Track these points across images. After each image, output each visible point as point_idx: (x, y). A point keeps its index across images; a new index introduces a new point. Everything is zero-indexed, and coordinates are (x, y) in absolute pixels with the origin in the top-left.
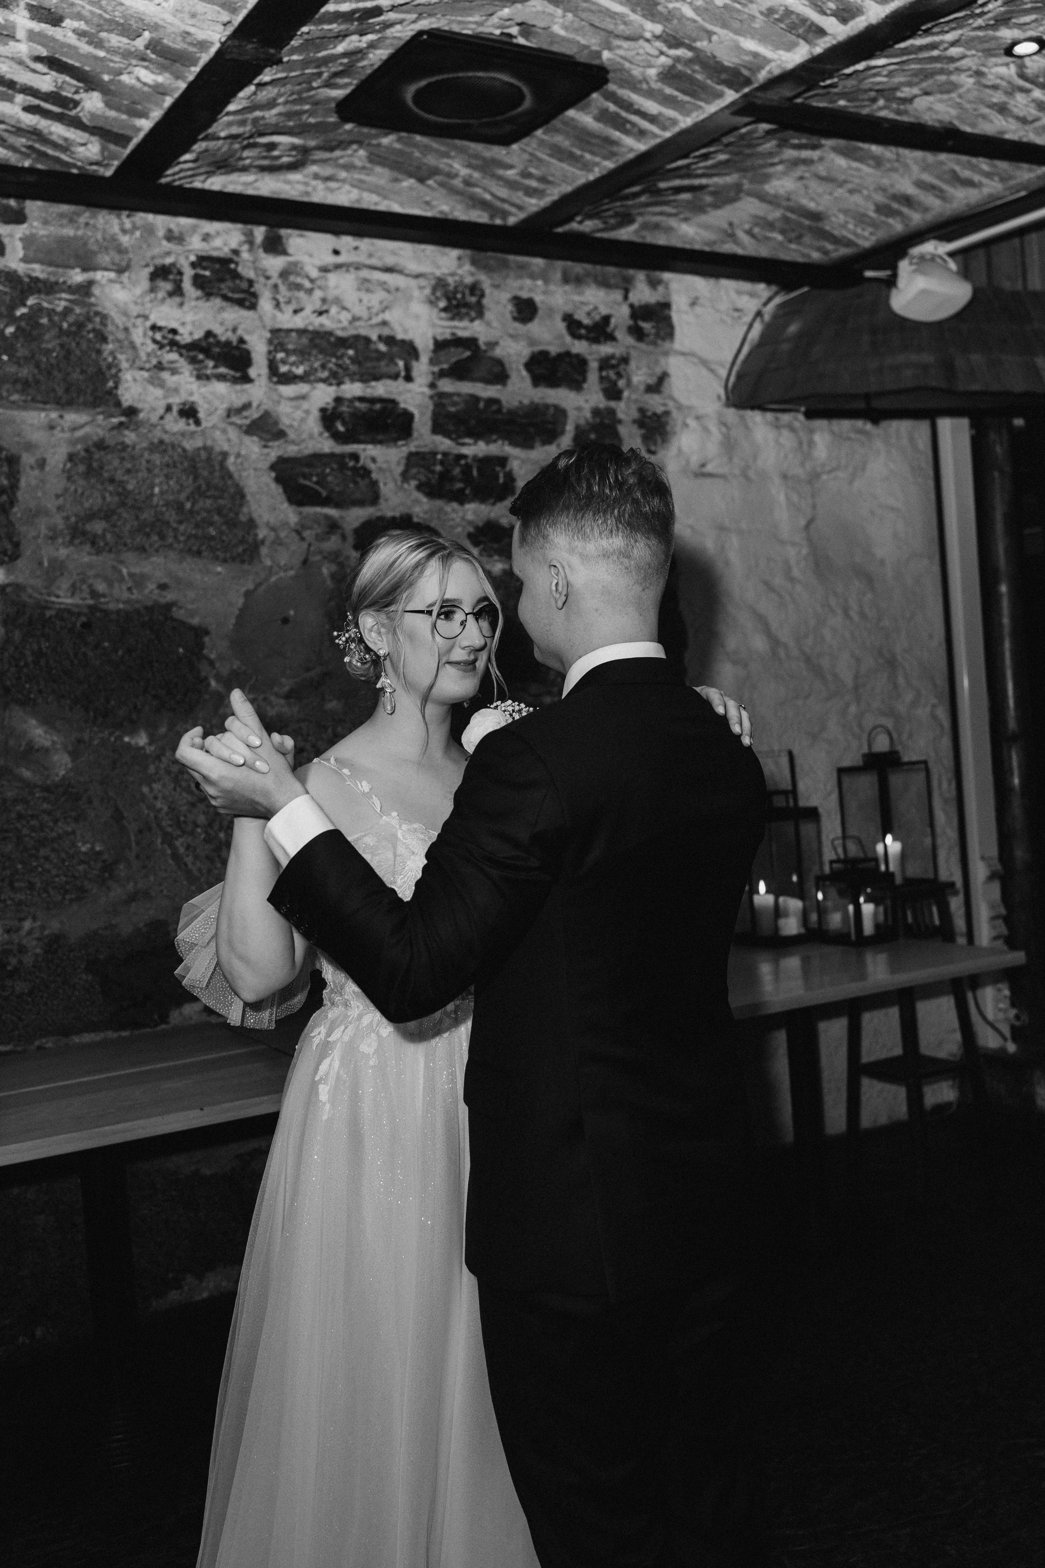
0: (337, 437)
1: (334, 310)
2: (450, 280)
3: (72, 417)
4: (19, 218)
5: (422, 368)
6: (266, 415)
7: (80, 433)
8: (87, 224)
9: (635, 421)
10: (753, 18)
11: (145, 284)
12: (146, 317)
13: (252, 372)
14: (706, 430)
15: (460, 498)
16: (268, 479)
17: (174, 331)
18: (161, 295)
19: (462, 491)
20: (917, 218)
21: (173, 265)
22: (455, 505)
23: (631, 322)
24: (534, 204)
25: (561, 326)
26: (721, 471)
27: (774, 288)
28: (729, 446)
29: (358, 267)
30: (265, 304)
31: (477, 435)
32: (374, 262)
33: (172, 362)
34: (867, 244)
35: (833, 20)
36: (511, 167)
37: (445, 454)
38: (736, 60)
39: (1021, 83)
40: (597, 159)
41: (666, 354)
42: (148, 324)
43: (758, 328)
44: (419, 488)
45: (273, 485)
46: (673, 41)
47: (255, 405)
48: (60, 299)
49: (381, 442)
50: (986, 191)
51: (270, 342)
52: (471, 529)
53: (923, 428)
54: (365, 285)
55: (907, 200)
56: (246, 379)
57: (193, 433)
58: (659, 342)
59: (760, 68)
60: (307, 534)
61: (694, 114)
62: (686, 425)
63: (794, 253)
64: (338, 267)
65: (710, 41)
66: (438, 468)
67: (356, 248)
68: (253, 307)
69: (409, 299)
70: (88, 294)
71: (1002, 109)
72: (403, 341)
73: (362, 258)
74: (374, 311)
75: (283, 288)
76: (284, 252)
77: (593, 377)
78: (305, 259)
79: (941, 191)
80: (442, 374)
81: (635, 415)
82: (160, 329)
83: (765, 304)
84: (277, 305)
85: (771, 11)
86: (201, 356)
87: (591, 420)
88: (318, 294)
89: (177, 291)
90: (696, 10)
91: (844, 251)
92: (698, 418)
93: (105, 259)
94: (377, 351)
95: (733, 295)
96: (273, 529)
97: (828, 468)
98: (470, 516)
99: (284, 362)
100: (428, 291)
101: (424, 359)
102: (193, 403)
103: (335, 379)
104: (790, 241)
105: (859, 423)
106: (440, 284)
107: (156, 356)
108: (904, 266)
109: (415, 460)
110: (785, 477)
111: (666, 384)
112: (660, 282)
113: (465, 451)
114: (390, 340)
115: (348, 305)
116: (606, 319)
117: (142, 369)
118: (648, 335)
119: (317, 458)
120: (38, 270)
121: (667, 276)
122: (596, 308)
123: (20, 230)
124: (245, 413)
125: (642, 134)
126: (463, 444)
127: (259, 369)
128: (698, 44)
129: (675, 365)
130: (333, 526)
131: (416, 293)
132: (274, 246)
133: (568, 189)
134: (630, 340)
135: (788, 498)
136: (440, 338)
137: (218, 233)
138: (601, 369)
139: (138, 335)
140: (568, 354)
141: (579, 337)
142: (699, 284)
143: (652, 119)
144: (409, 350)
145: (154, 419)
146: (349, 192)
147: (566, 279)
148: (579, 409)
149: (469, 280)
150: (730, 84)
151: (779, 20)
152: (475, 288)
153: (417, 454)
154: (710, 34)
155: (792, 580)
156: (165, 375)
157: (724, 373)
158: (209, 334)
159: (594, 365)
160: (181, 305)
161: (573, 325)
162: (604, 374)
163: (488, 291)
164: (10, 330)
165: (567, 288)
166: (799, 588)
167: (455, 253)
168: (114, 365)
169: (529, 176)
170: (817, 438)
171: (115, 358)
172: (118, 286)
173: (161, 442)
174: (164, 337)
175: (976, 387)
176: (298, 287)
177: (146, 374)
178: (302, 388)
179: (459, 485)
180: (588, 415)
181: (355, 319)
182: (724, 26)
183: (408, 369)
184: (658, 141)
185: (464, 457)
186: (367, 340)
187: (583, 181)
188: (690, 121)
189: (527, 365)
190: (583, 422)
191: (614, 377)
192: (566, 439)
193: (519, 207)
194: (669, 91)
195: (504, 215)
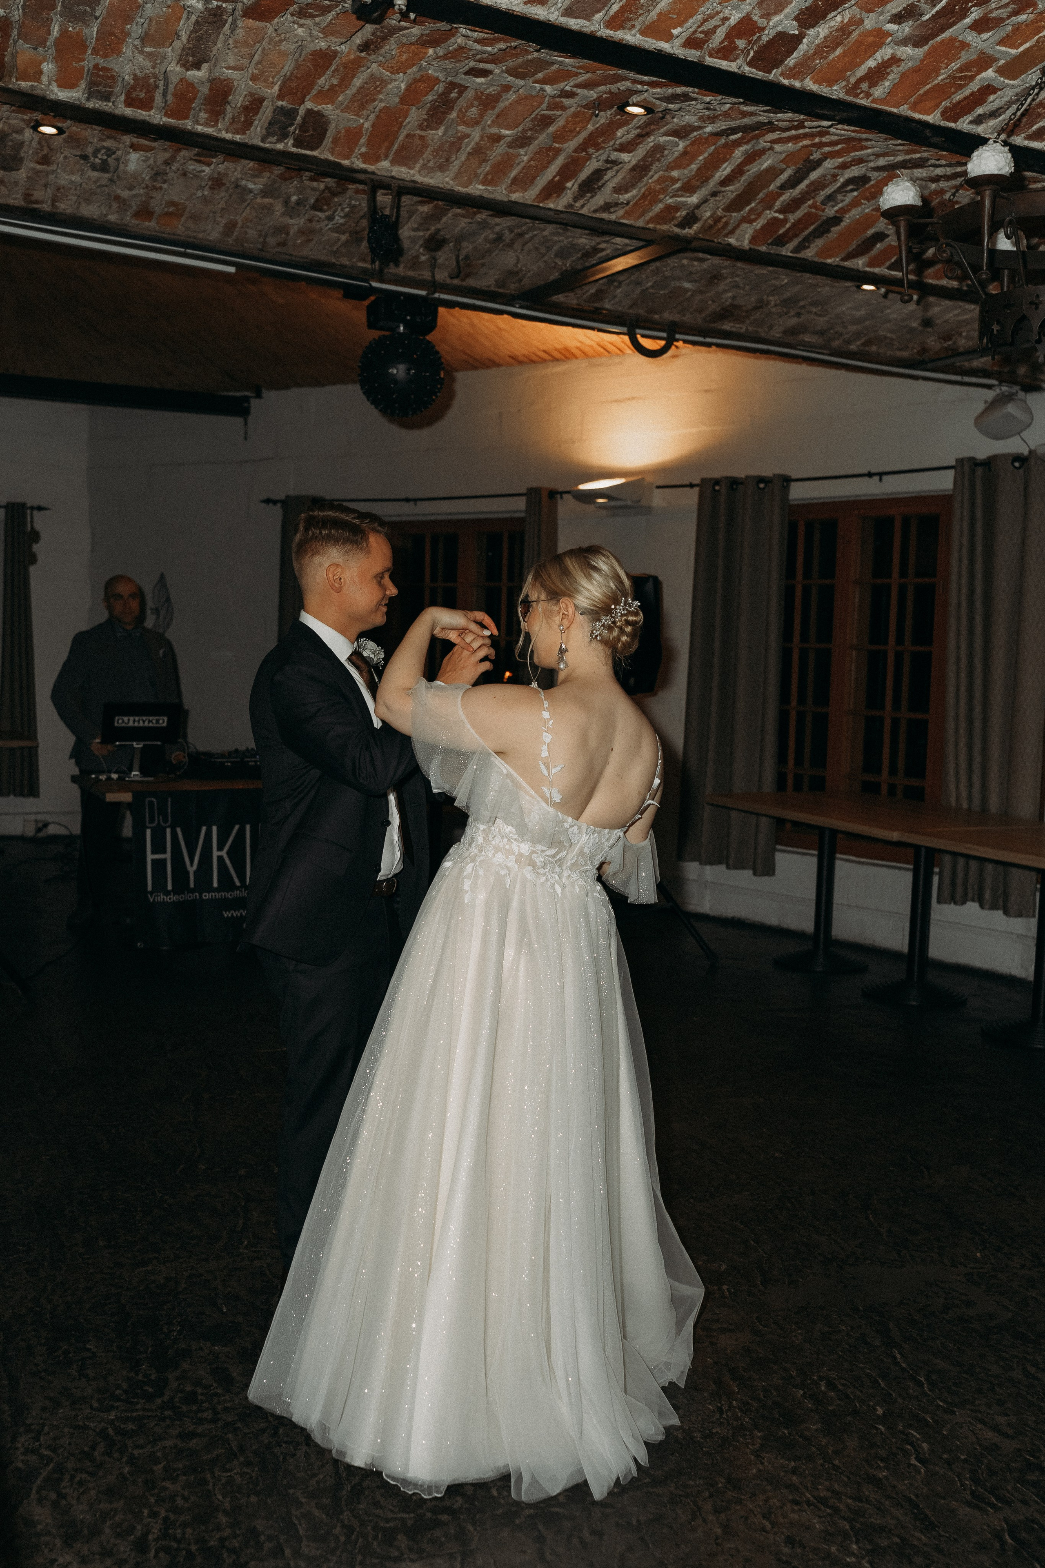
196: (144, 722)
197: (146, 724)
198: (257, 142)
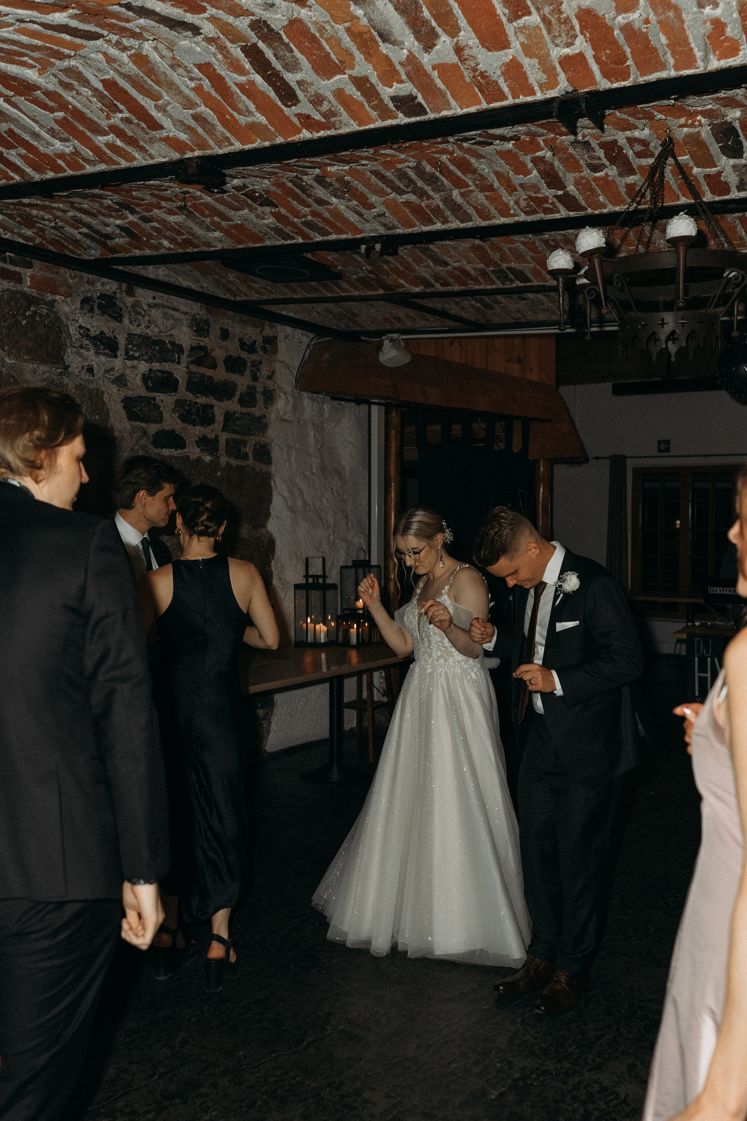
0: (148, 388)
1: (152, 327)
2: (198, 317)
3: (43, 368)
4: (30, 266)
5: (184, 358)
6: (123, 375)
7: (45, 376)
8: (57, 272)
9: (262, 392)
10: (409, 276)
11: (78, 305)
12: (77, 321)
13: (119, 353)
14: (287, 399)
15: (193, 423)
16: (120, 407)
17: (88, 330)
18: (84, 311)
19: (195, 419)
21: (91, 297)
22: (192, 426)
23: (262, 344)
24: (255, 297)
25: (237, 344)
26: (290, 419)
27: (315, 335)
28: (295, 408)
29: (164, 306)
30: (126, 321)
31: (203, 394)
32: (169, 304)
33: (86, 345)
35: (439, 285)
37: (190, 401)
38: (393, 284)
40: (302, 292)
41: (275, 361)
42: (78, 325)
43: (308, 351)
44: (179, 417)
45: (122, 410)
46: (372, 272)
47: (116, 369)
48: (44, 308)
49: (165, 393)
50: (433, 324)
51: (127, 339)
52: (197, 439)
53: (365, 408)
54: (165, 316)
56: (116, 356)
57: (93, 380)
58: (272, 355)
59: (400, 288)
60: (134, 435)
61: (360, 292)
62: (280, 396)
64: (155, 306)
65: (388, 277)
66: (187, 408)
67: (162, 297)
68: (120, 321)
69: (182, 324)
70: (53, 307)
72: (178, 344)
73: (164, 303)
74: (168, 328)
75: (132, 313)
76: (134, 296)
77: (248, 370)
78: (141, 299)
80: (192, 362)
81: (262, 389)
82: (83, 328)
83: (311, 341)
84: (131, 322)
85: (418, 276)
86: (98, 343)
87: (246, 391)
88: (147, 318)
89: (91, 310)
91: (358, 329)
92: (284, 393)
93: (62, 289)
94: (168, 348)
95: (300, 335)
96: (121, 432)
97: (327, 421)
98: (197, 433)
99: (131, 350)
100: (189, 322)
101: (186, 354)
102: (92, 365)
103: (150, 360)
106: (194, 318)
107: (80, 341)
108: (386, 342)
109: (179, 403)
110: (313, 424)
111: (274, 376)
112: (274, 326)
113: (199, 400)
114: (173, 343)
115: (159, 325)
116: (255, 342)
117: (74, 347)
118: (268, 351)
119: (139, 397)
120: (34, 292)
121: (276, 324)
122: (251, 336)
123: (29, 272)
124: (111, 373)
125: (333, 291)
126: (197, 397)
127: (121, 353)
128: (382, 276)
129: (278, 366)
130: (145, 433)
131: (185, 322)
132: (130, 292)
133: (279, 297)
134: (261, 352)
135: (314, 434)
136: (193, 345)
137: (108, 283)
138: (252, 366)
139: (72, 330)
140: (239, 357)
141: (244, 350)
142: (289, 330)
143: (342, 289)
144: (180, 349)
145: (76, 372)
146: (164, 270)
147: (240, 321)
148: (243, 385)
149: (205, 318)
150: (384, 289)
151: (420, 280)
152: (207, 322)
153: (180, 400)
154: (388, 275)
155: (313, 474)
156: (83, 351)
157: (295, 373)
158: (102, 332)
159: (249, 364)
160: (92, 317)
161: (242, 344)
162: (253, 369)
163: (212, 324)
164: (24, 322)
165: (241, 326)
166: (315, 478)
167: (199, 304)
168: (65, 344)
169: (265, 289)
170: (325, 406)
171: (66, 341)
172: (66, 304)
173: (80, 384)
174: (84, 332)
176: (140, 313)
177: (75, 350)
178: (135, 362)
179: (194, 417)
180: (245, 388)
181: (161, 332)
182: (397, 275)
183: (179, 358)
184: (338, 295)
185: (197, 403)
186: (164, 342)
187: (289, 296)
188: (356, 293)
189: (224, 361)
190: (243, 391)
191: (256, 370)
192: (236, 398)
193: (246, 295)
194: (357, 284)
195: (235, 296)
196: (726, 591)
197: (728, 592)
198: (501, 286)
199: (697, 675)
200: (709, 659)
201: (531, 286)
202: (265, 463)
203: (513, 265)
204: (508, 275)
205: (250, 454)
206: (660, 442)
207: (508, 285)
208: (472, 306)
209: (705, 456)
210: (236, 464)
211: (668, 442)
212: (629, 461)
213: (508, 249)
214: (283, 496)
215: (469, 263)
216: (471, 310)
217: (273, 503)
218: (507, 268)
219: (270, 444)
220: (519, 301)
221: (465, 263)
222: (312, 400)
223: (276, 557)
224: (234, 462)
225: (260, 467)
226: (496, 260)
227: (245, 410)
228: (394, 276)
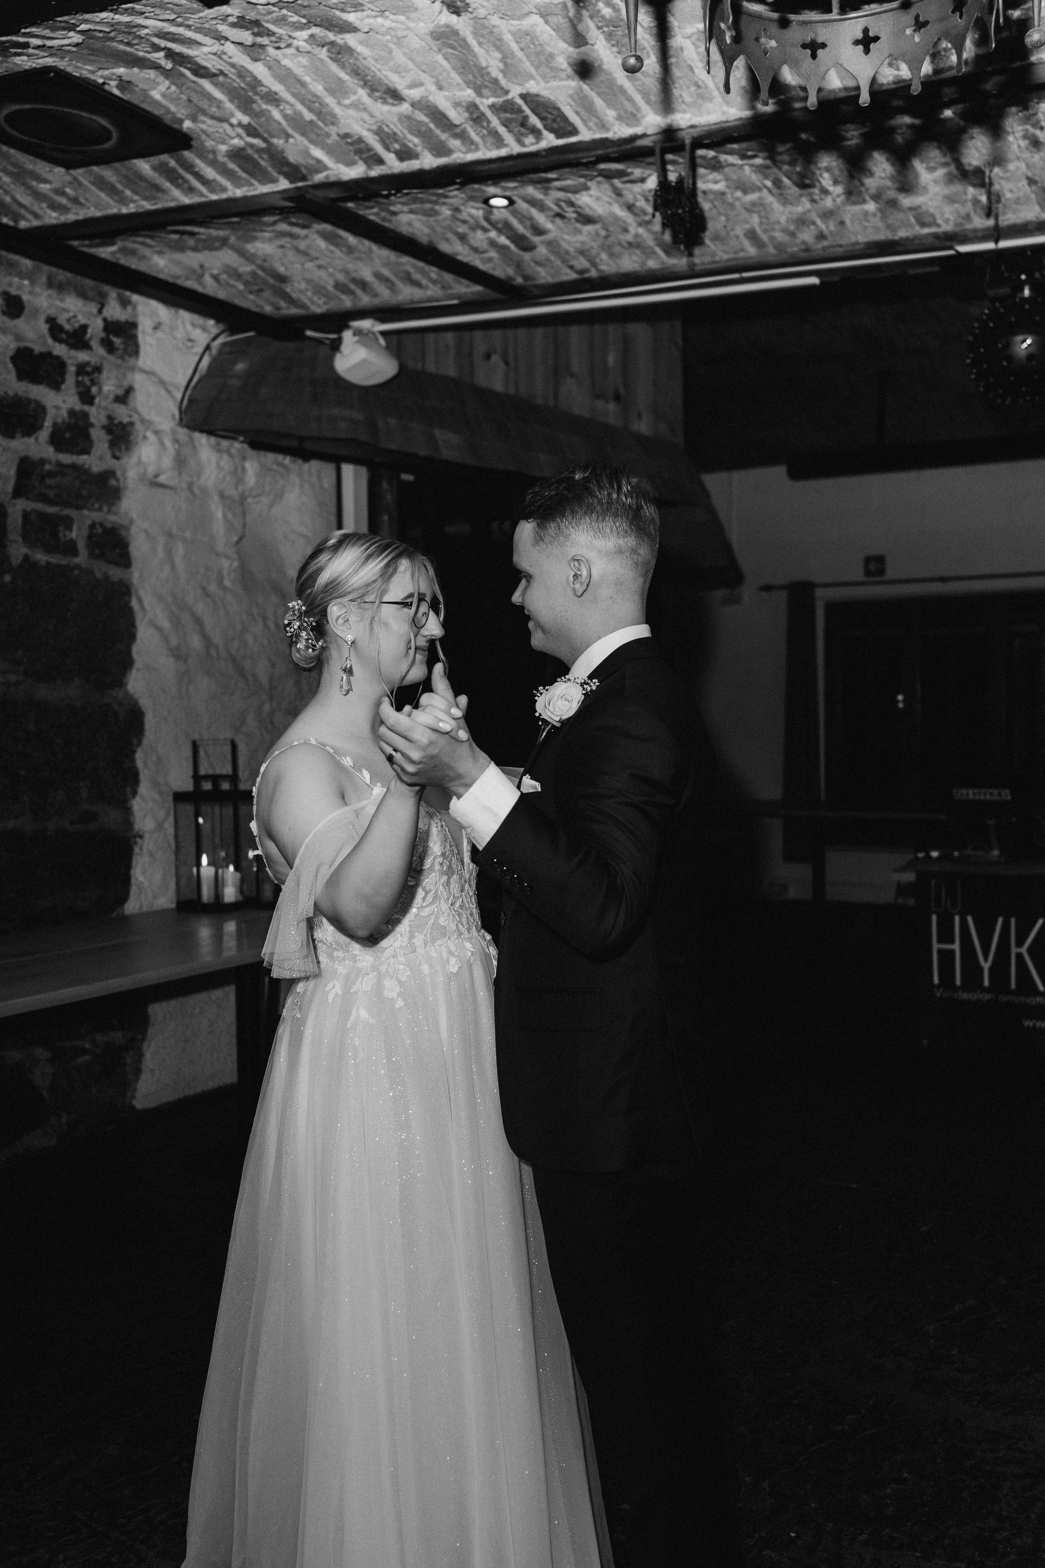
9: (104, 427)
10: (328, 135)
14: (162, 444)
20: (365, 300)
23: (103, 335)
24: (52, 217)
25: (44, 328)
26: (171, 483)
27: (221, 327)
28: (180, 462)
34: (319, 311)
35: (392, 156)
36: (46, 181)
38: (301, 161)
39: (485, 224)
40: (136, 198)
41: (133, 369)
43: (206, 360)
46: (251, 131)
50: (429, 293)
53: (329, 469)
55: (364, 285)
58: (126, 357)
59: (318, 171)
61: (245, 189)
62: (145, 438)
63: (249, 302)
65: (287, 141)
71: (463, 238)
77: (70, 380)
79: (393, 283)
81: (104, 421)
83: (214, 339)
85: (347, 135)
87: (67, 420)
90: (285, 116)
91: (294, 311)
92: (156, 432)
95: (189, 327)
97: (254, 493)
104: (251, 292)
105: (280, 457)
108: (347, 335)
110: (222, 496)
111: (131, 397)
112: (128, 301)
116: (84, 328)
118: (117, 349)
121: (135, 298)
122: (75, 317)
125: (191, 190)
128: (275, 141)
129: (138, 380)
133: (94, 212)
134: (101, 351)
135: (225, 515)
138: (77, 373)
140: (49, 354)
141: (60, 341)
142: (162, 311)
143: (205, 181)
147: (50, 284)
148: (58, 408)
150: (287, 176)
151: (352, 144)
154: (288, 136)
155: (224, 588)
157: (179, 396)
159: (72, 369)
161: (54, 328)
162: (80, 378)
165: (50, 292)
166: (229, 596)
169: (64, 194)
170: (248, 465)
175: (393, 447)
180: (65, 415)
182: (303, 134)
184: (204, 200)
187: (115, 211)
188: (239, 193)
189: (13, 359)
190: (60, 421)
191: (88, 383)
192: (44, 434)
193: (37, 216)
194: (232, 166)
195: (17, 217)
198: (516, 149)
199: (936, 946)
200: (957, 919)
201: (580, 142)
202: (117, 564)
203: (533, 87)
204: (526, 118)
205: (81, 545)
206: (868, 560)
207: (531, 145)
208: (493, 243)
209: (943, 579)
210: (47, 562)
211: (880, 560)
212: (819, 593)
213: (513, 34)
214: (159, 629)
215: (440, 88)
216: (493, 254)
217: (138, 641)
218: (523, 96)
219: (127, 529)
220: (578, 225)
221: (433, 88)
222: (219, 451)
223: (145, 741)
224: (41, 557)
225: (101, 569)
226: (495, 73)
227: (66, 458)
228: (298, 136)
